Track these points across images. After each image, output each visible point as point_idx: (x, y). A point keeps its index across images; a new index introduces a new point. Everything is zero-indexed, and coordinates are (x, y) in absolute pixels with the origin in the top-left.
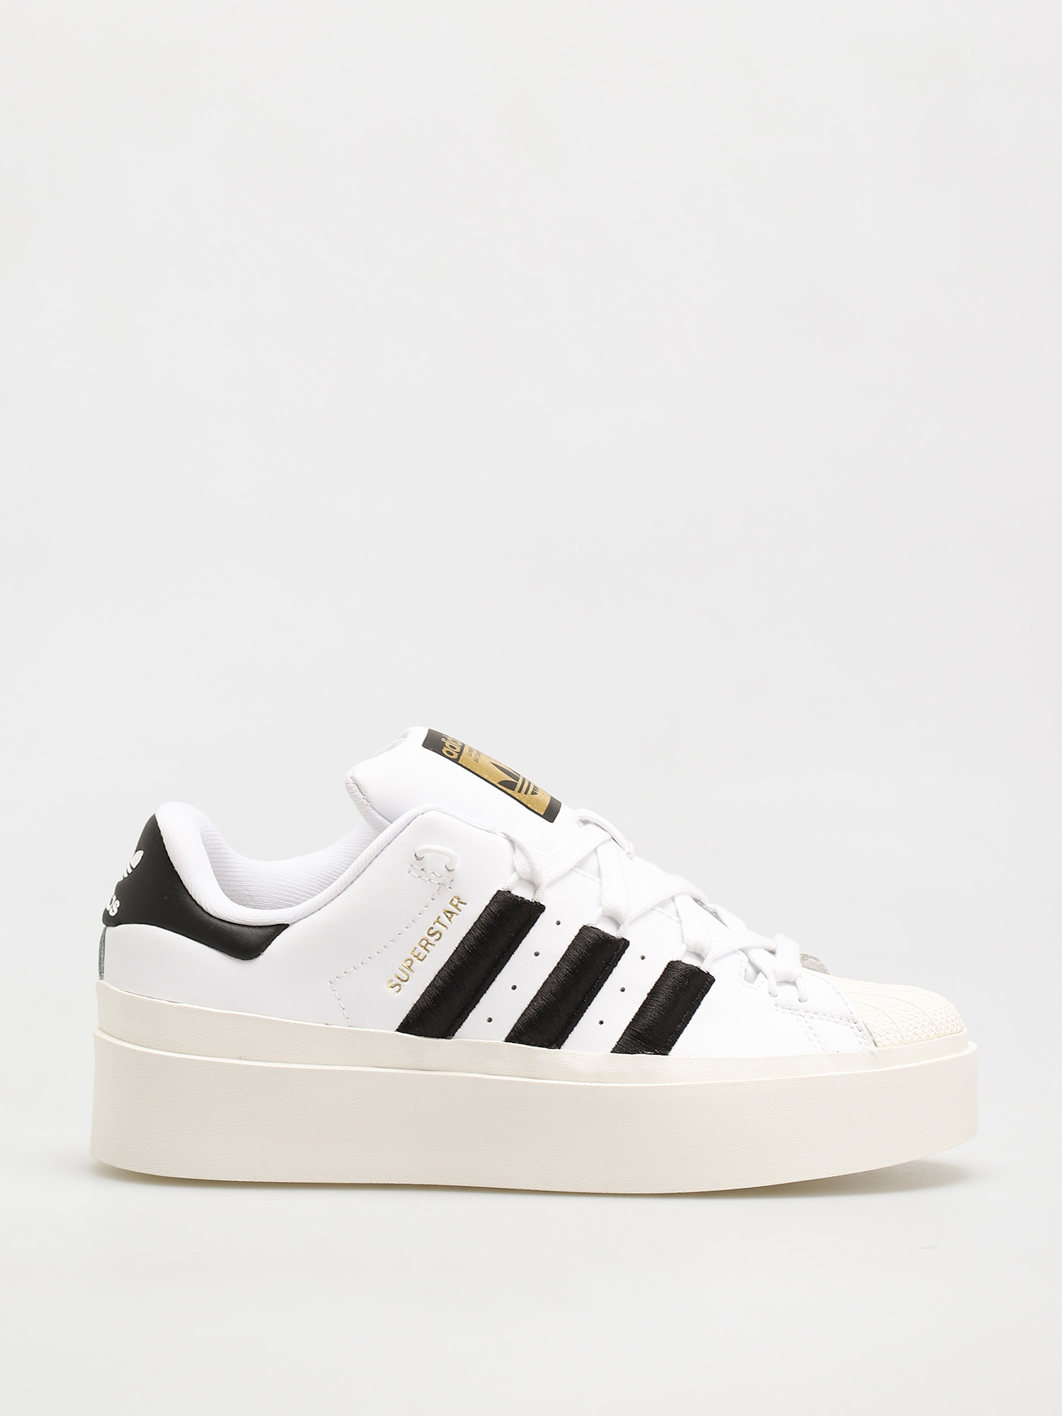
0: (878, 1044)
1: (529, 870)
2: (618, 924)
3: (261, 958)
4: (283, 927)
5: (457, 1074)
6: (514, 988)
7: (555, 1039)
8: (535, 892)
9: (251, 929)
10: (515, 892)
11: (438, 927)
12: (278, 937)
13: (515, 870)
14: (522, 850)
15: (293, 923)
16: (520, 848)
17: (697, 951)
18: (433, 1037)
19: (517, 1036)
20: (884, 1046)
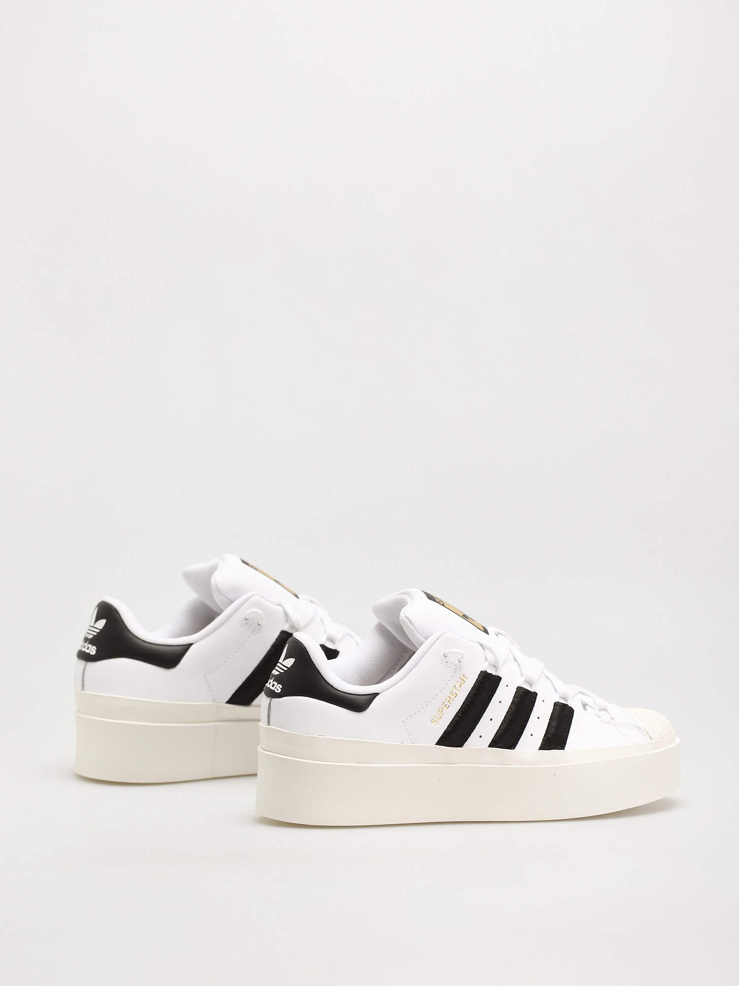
0: (653, 738)
1: (494, 659)
2: (531, 685)
3: (367, 711)
4: (377, 694)
5: (466, 765)
6: (491, 720)
7: (512, 745)
8: (496, 671)
9: (360, 696)
10: (489, 672)
11: (455, 690)
12: (375, 700)
13: (486, 660)
14: (489, 649)
15: (382, 692)
16: (487, 649)
17: (564, 697)
18: (454, 747)
19: (494, 744)
20: (655, 739)
